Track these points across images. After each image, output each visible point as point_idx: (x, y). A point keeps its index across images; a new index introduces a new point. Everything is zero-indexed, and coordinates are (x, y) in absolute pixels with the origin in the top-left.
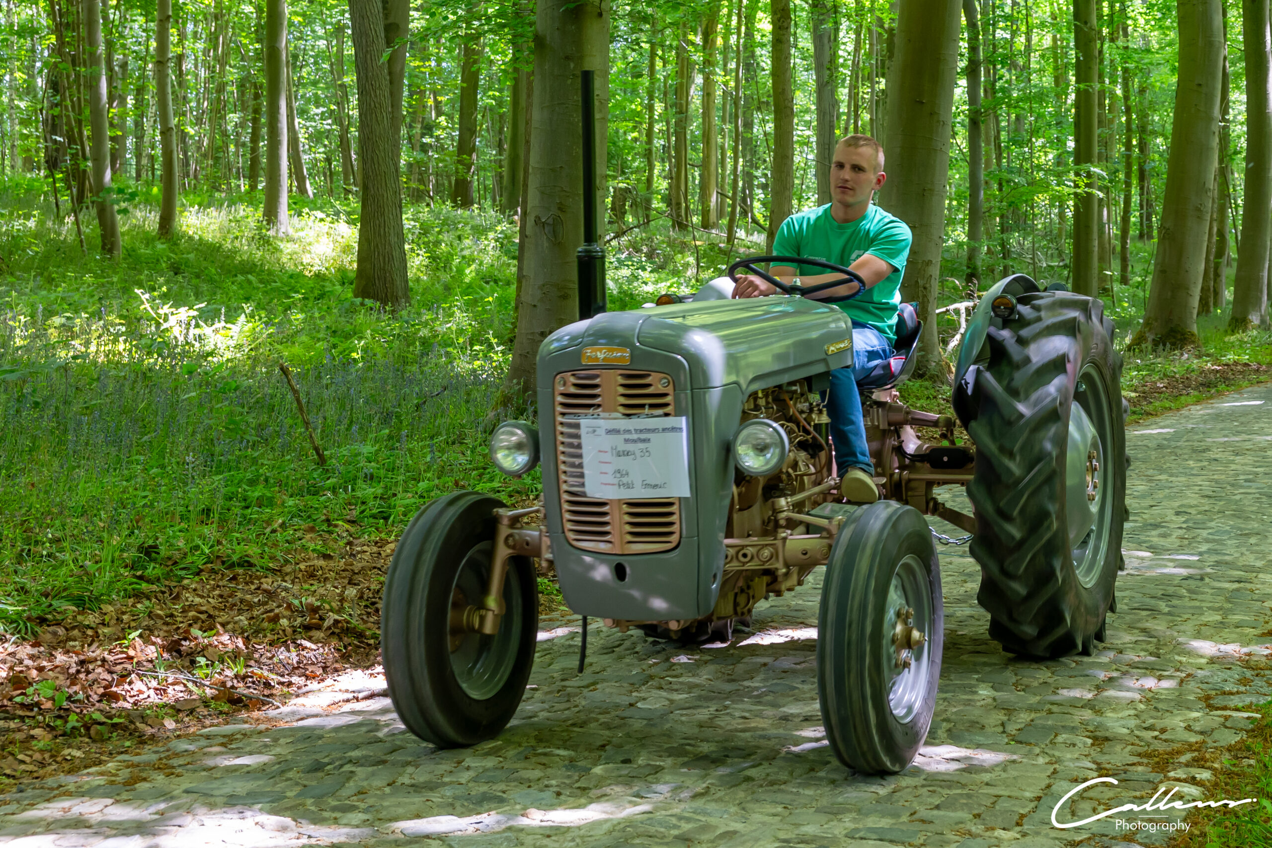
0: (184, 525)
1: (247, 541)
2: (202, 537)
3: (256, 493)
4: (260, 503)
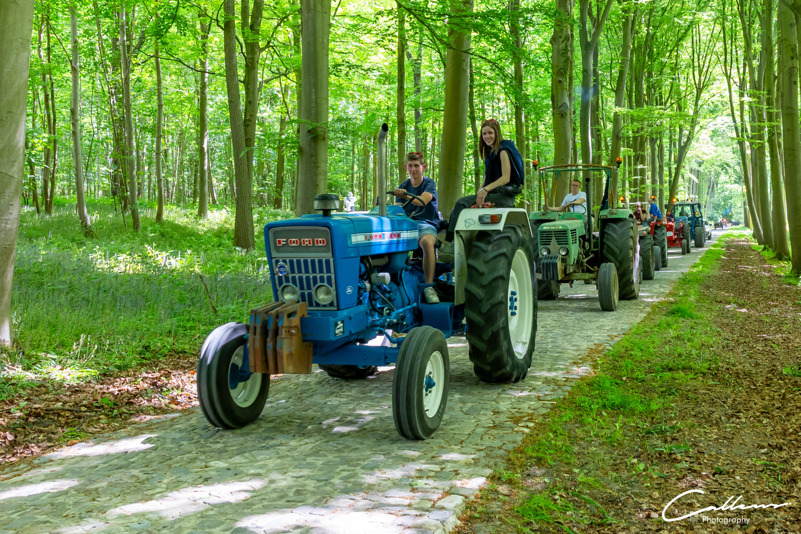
0: (161, 337)
1: (185, 344)
2: (168, 342)
3: (189, 325)
4: (191, 328)
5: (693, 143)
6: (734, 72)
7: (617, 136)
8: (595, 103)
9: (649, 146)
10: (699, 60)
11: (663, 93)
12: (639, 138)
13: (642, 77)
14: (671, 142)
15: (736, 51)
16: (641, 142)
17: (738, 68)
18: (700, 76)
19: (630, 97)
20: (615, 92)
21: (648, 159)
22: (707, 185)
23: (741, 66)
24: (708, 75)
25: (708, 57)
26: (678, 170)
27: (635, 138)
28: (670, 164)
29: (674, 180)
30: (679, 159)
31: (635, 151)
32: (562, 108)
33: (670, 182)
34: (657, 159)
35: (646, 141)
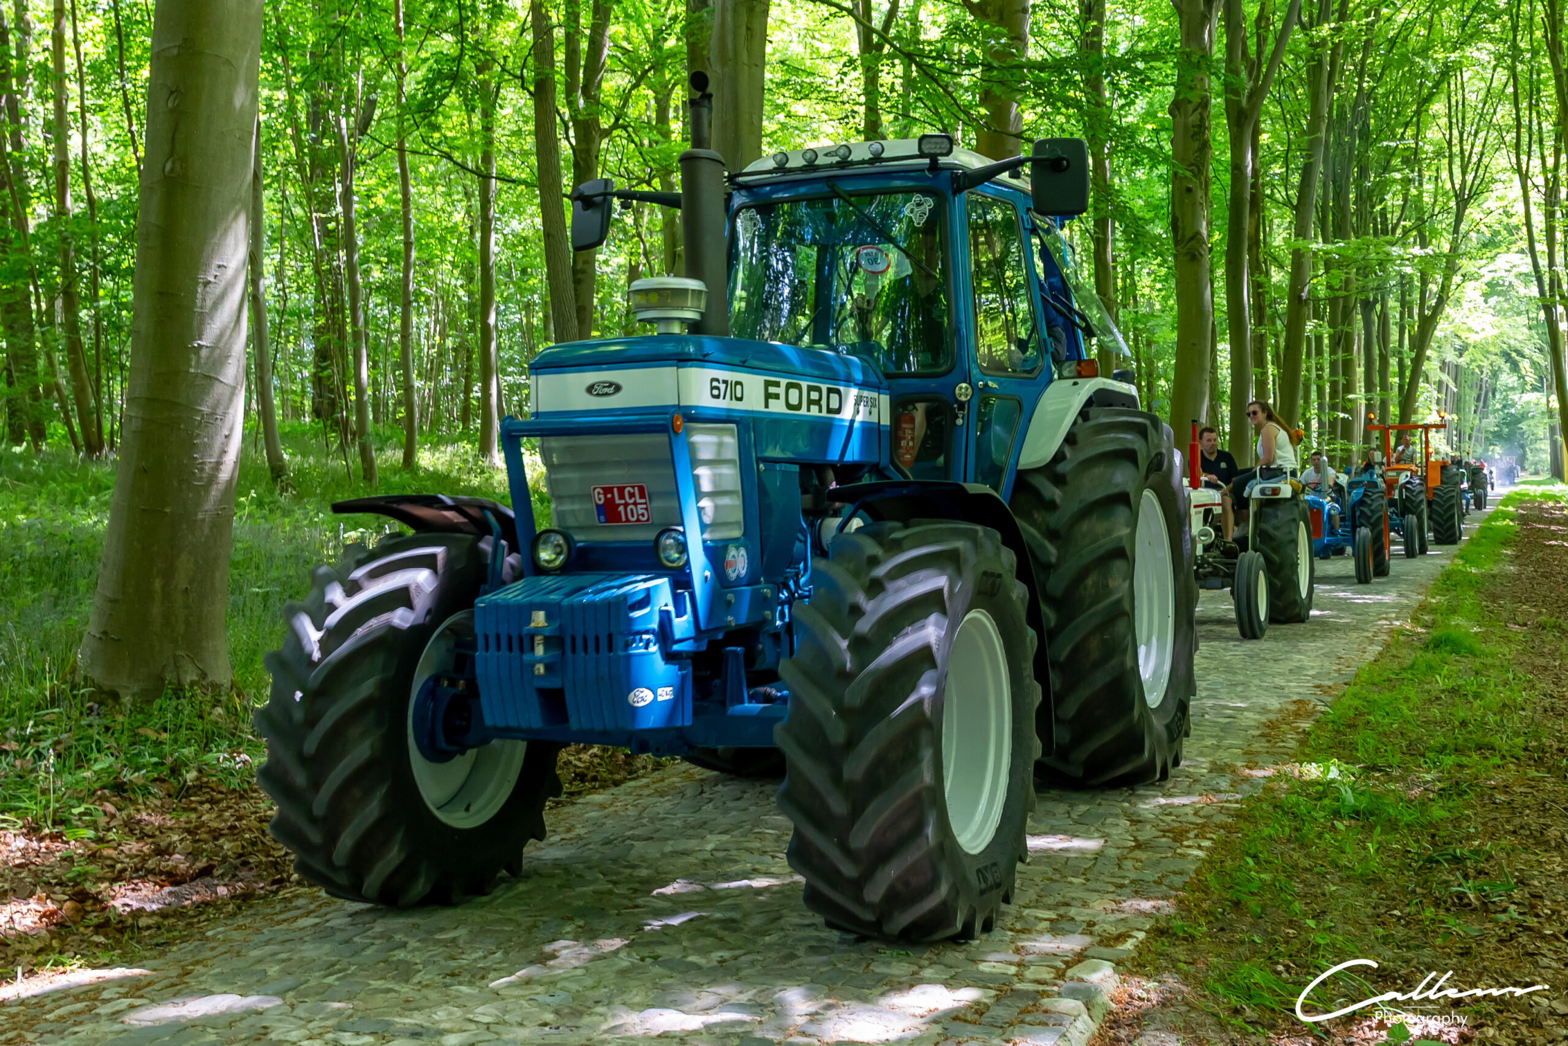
6: (1535, 165)
7: (1300, 297)
10: (1461, 141)
11: (1389, 209)
12: (1340, 301)
13: (1347, 178)
14: (1402, 306)
15: (1540, 125)
16: (1345, 307)
17: (1543, 159)
18: (1464, 174)
19: (1322, 219)
21: (1358, 342)
23: (1549, 152)
24: (1481, 172)
25: (1481, 135)
26: (1416, 363)
27: (1333, 301)
28: (1400, 353)
29: (1410, 384)
30: (1421, 342)
31: (1332, 324)
32: (1193, 242)
33: (1401, 387)
34: (1375, 340)
35: (1355, 306)
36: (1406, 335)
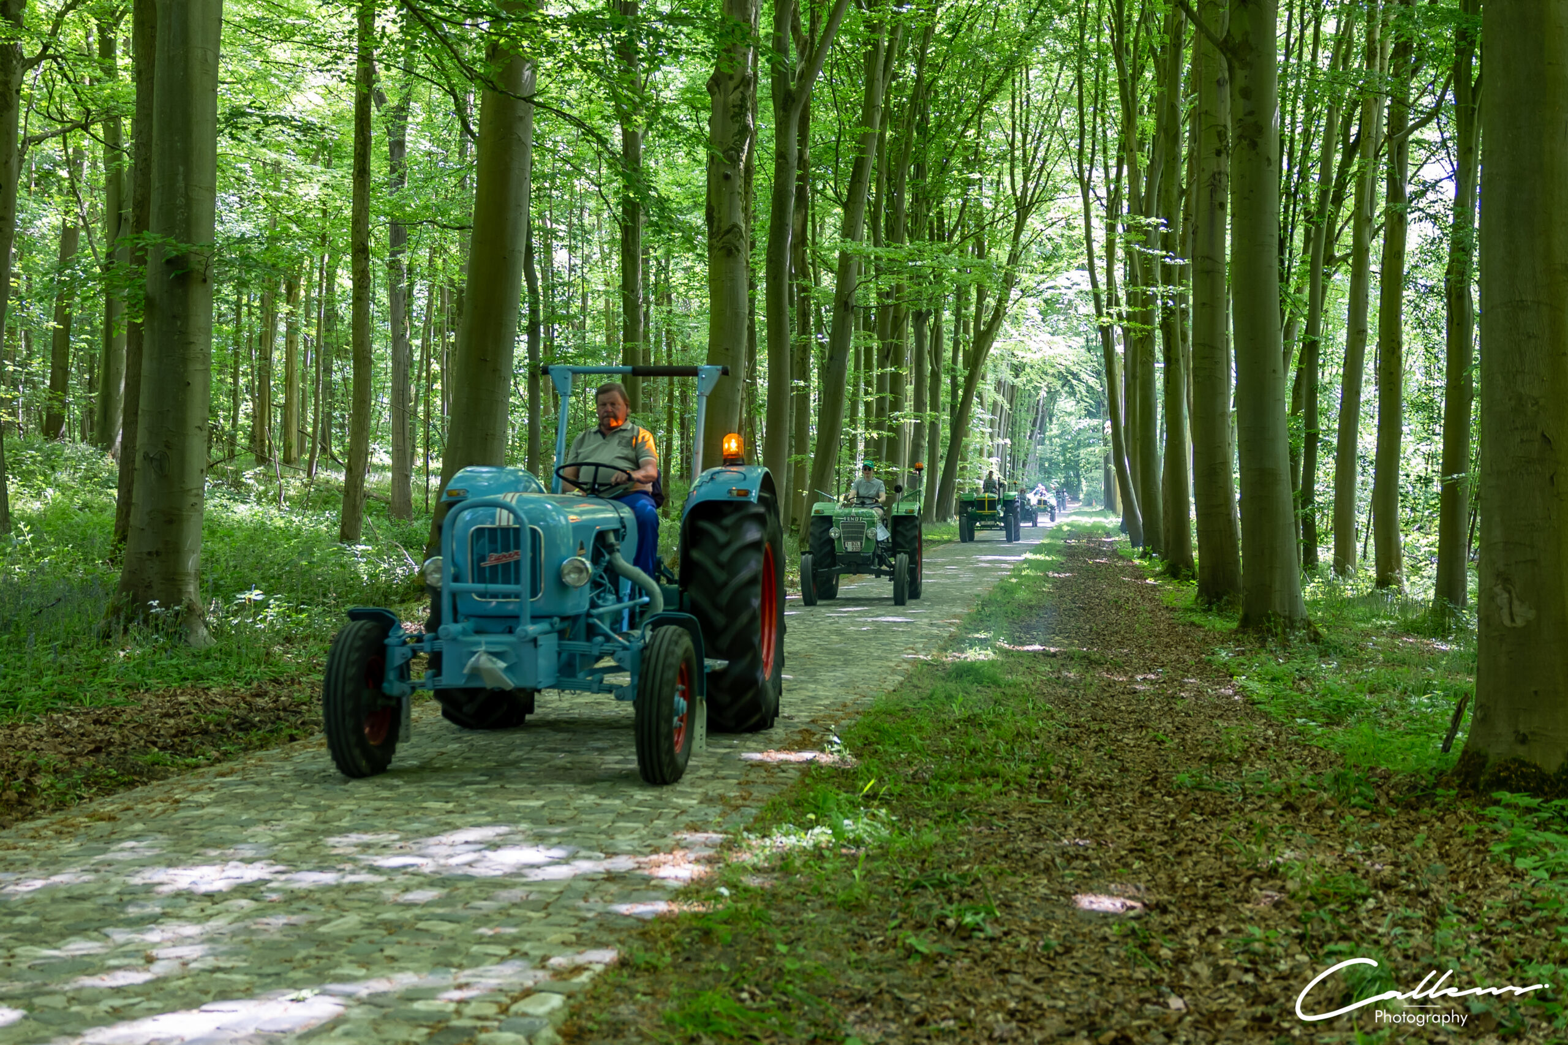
5: (1006, 325)
6: (1098, 174)
7: (846, 303)
8: (798, 228)
9: (911, 330)
10: (1024, 144)
11: (946, 213)
12: (892, 310)
13: (903, 176)
14: (958, 320)
15: (1104, 132)
16: (895, 317)
17: (1106, 168)
18: (1026, 179)
19: (875, 219)
20: (845, 206)
21: (909, 356)
22: (1030, 419)
23: (1112, 162)
24: (1043, 179)
25: (1046, 139)
26: (970, 381)
27: (883, 309)
28: (953, 370)
29: (962, 403)
30: (975, 359)
31: (881, 337)
32: (729, 236)
33: (953, 407)
34: (927, 357)
35: (906, 316)
36: (961, 354)
